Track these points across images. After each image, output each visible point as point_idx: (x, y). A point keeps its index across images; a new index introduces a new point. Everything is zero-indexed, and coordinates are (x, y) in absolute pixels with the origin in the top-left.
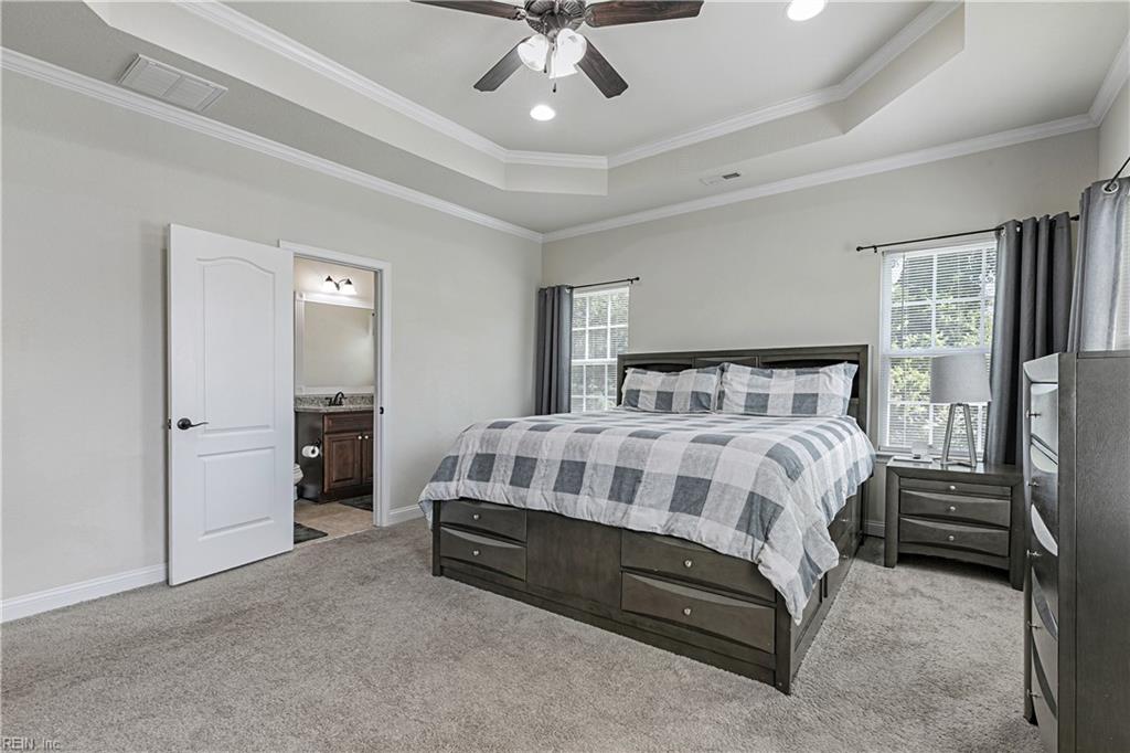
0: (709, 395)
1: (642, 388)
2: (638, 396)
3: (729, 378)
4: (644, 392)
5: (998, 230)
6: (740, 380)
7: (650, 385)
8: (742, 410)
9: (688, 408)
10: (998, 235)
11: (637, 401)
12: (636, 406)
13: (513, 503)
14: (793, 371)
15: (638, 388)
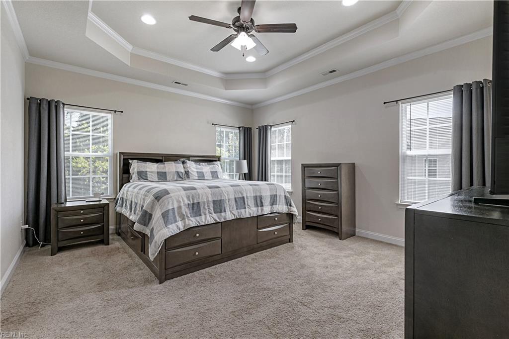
0: (182, 173)
1: (148, 170)
2: (147, 174)
3: (188, 165)
4: (149, 172)
5: (239, 128)
6: (192, 166)
7: (152, 169)
8: (197, 178)
9: (175, 178)
10: (239, 129)
11: (147, 177)
12: (147, 179)
13: (219, 221)
14: (206, 163)
15: (146, 170)
